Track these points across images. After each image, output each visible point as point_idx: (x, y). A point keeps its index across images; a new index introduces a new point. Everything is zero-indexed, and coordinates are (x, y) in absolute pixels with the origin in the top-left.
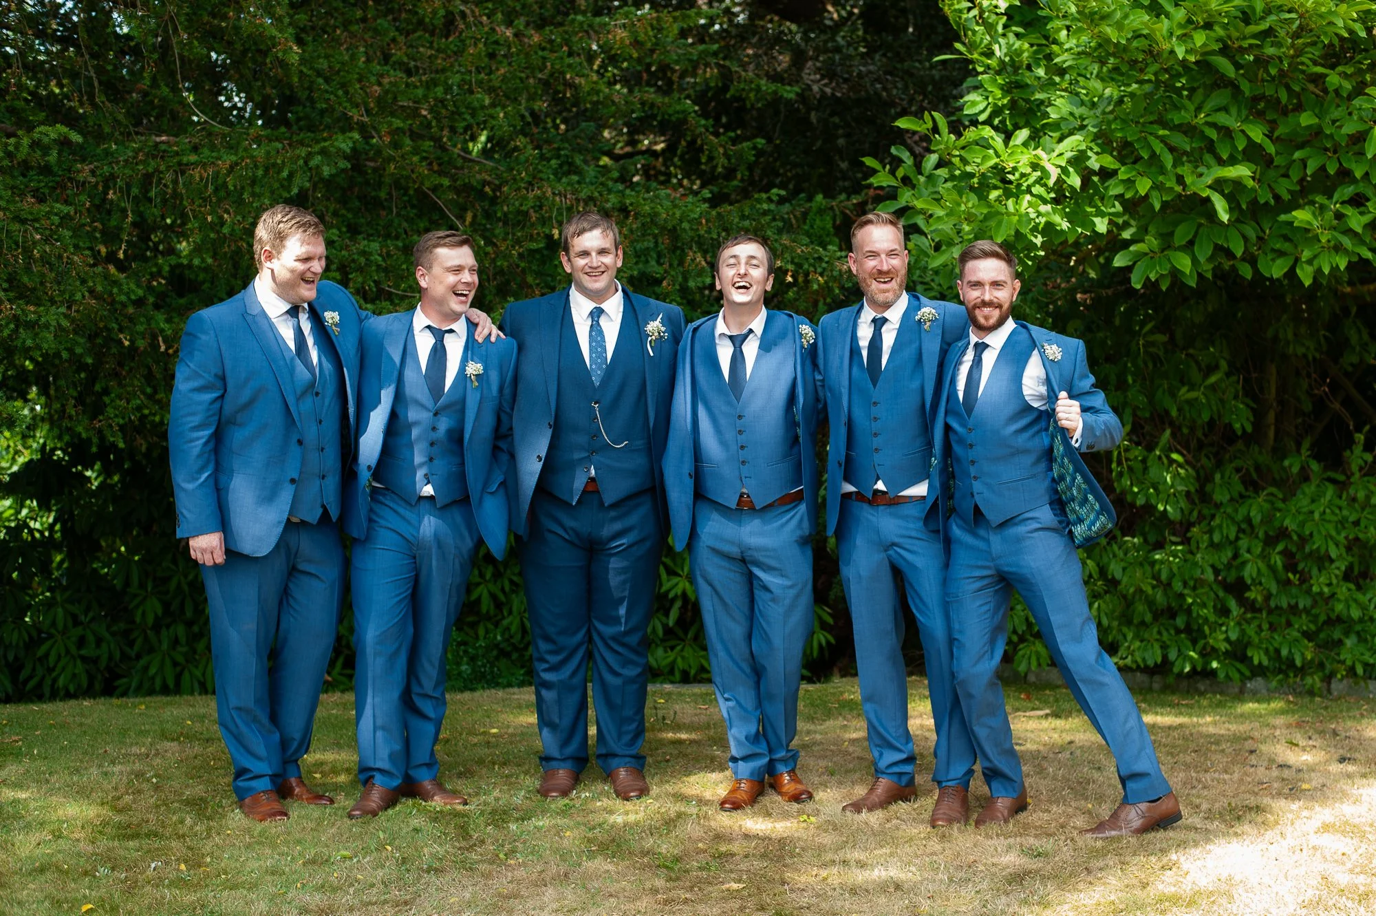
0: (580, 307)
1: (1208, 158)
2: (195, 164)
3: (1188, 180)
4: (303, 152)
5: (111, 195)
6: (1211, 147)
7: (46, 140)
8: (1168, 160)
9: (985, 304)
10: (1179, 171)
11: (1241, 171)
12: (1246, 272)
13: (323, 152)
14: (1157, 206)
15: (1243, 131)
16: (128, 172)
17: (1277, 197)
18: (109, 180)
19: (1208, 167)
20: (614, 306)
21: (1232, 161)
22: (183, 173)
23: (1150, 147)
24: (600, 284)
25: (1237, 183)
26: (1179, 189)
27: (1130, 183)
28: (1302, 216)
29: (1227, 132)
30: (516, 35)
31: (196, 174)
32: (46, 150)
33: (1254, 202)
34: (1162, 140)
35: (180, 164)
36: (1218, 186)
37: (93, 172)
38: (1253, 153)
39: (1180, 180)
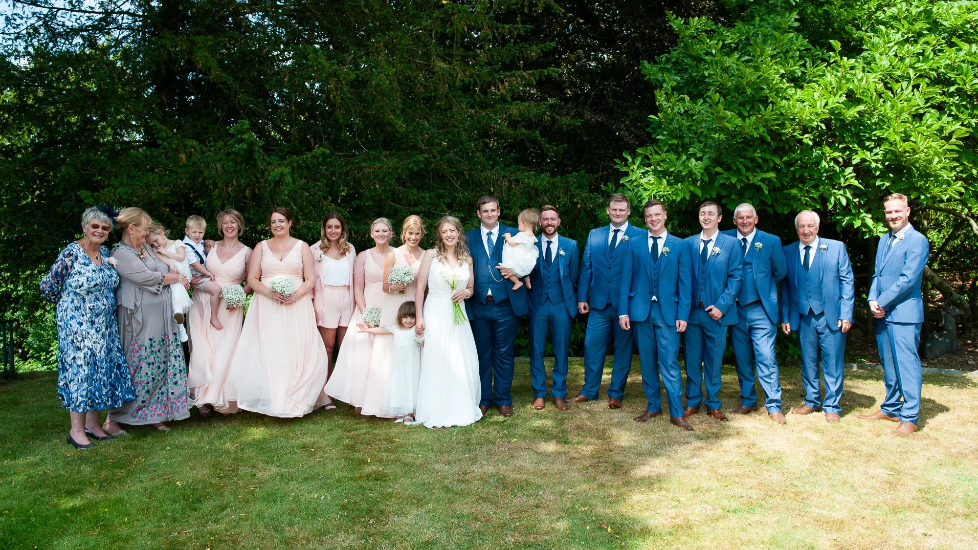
0: (484, 231)
1: (758, 170)
2: (366, 167)
3: (751, 178)
4: (406, 162)
5: (334, 178)
6: (759, 166)
7: (317, 154)
8: (744, 171)
9: (549, 225)
10: (747, 174)
11: (771, 175)
12: (770, 211)
13: (414, 162)
14: (739, 188)
15: (771, 160)
16: (340, 170)
17: (782, 184)
18: (333, 173)
19: (758, 174)
20: (496, 231)
21: (767, 171)
22: (361, 170)
23: (736, 165)
24: (492, 221)
25: (769, 180)
26: (746, 181)
27: (728, 178)
28: (794, 191)
29: (766, 161)
30: (476, 112)
31: (366, 170)
32: (317, 158)
33: (774, 186)
34: (741, 163)
35: (360, 167)
36: (762, 180)
37: (326, 170)
38: (775, 169)
39: (747, 178)
